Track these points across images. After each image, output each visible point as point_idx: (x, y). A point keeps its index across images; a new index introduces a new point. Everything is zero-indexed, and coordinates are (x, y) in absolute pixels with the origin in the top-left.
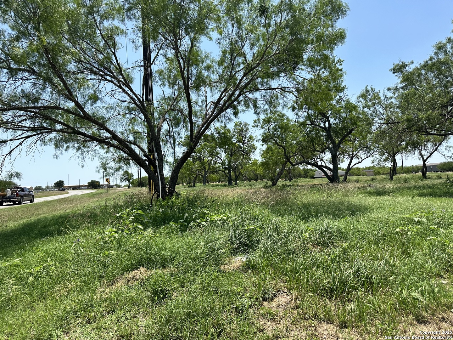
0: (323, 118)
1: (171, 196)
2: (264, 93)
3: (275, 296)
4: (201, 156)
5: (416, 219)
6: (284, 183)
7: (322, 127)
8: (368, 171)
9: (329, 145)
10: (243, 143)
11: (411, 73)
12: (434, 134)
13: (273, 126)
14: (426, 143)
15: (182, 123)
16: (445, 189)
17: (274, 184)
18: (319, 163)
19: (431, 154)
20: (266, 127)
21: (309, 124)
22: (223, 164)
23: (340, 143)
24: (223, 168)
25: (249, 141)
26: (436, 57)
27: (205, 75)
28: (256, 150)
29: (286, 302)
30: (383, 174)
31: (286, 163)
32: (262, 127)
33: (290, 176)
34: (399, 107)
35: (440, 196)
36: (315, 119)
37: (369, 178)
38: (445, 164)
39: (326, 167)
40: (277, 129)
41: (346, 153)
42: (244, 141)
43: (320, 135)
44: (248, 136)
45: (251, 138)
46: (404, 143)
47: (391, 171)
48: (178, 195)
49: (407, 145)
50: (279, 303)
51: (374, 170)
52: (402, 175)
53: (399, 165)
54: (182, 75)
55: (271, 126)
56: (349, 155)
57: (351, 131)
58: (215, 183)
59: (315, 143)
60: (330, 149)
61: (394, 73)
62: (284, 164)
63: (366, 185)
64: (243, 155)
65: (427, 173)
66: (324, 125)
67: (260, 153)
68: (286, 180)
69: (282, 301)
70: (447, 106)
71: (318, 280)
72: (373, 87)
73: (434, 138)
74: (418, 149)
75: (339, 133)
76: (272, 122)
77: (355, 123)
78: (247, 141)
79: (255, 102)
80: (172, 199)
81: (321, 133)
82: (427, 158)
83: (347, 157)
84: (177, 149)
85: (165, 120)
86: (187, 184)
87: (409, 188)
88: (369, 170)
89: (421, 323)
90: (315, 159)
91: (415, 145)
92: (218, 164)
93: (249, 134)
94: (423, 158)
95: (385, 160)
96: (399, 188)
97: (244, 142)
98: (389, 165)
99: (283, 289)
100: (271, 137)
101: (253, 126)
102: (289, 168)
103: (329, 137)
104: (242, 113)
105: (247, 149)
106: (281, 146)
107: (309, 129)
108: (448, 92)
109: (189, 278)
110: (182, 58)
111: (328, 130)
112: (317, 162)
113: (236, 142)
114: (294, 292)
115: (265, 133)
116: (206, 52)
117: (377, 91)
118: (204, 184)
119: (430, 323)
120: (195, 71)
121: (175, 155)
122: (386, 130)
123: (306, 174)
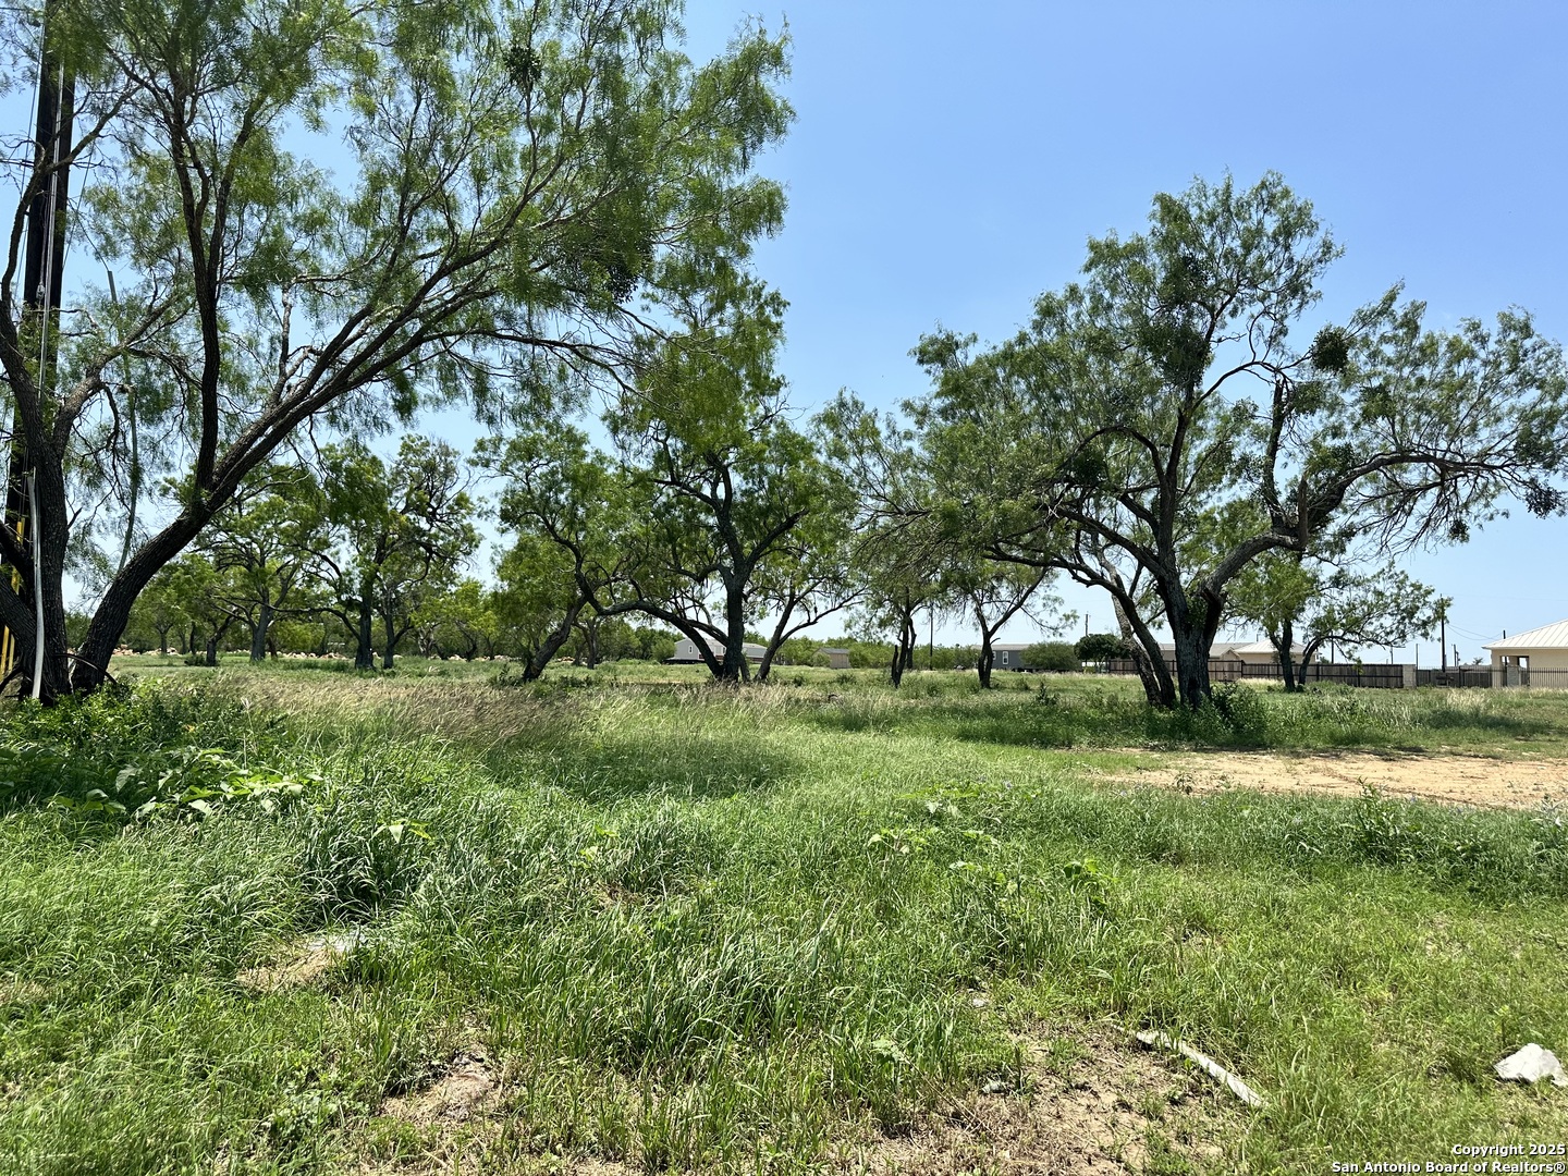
0: (712, 470)
1: (84, 694)
2: (514, 349)
3: (438, 1076)
4: (254, 545)
5: (932, 808)
6: (568, 674)
7: (704, 498)
8: (835, 651)
9: (722, 557)
10: (431, 519)
11: (966, 370)
12: (1016, 560)
13: (545, 469)
14: (995, 583)
15: (176, 410)
16: (1030, 724)
17: (531, 674)
18: (691, 614)
19: (1007, 616)
20: (519, 469)
21: (667, 483)
22: (341, 586)
23: (756, 556)
24: (340, 602)
25: (453, 512)
26: (1034, 336)
27: (296, 247)
28: (477, 546)
29: (474, 1095)
30: (875, 666)
31: (581, 603)
32: (504, 470)
33: (594, 650)
34: (929, 469)
35: (1016, 742)
36: (684, 468)
37: (833, 674)
38: (1042, 648)
39: (710, 630)
40: (556, 483)
41: (774, 590)
42: (435, 510)
43: (699, 521)
44: (451, 494)
45: (462, 501)
46: (939, 577)
47: (896, 657)
48: (120, 690)
49: (946, 583)
50: (446, 1098)
51: (852, 649)
52: (925, 673)
53: (922, 640)
54: (190, 227)
55: (538, 471)
56: (782, 598)
57: (791, 522)
58: (302, 657)
59: (681, 546)
60: (725, 572)
61: (921, 362)
62: (574, 607)
63: (819, 694)
64: (427, 560)
65: (993, 671)
66: (714, 491)
67: (493, 560)
68: (577, 663)
69: (458, 1093)
70: (1052, 482)
71: (597, 1010)
72: (859, 399)
73: (1018, 570)
74: (975, 598)
75: (757, 524)
76: (541, 458)
77: (802, 500)
78: (445, 510)
79: (481, 377)
80: (85, 707)
81: (702, 516)
82: (996, 628)
83: (774, 602)
84: (144, 507)
85: (98, 386)
86: (183, 652)
87: (938, 713)
88: (838, 651)
89: (892, 1136)
90: (679, 600)
91: (968, 585)
92: (324, 583)
93: (456, 488)
94: (984, 627)
95: (883, 624)
96: (912, 711)
97: (434, 513)
98: (892, 637)
99: (474, 1046)
100: (535, 508)
101: (473, 463)
102: (591, 624)
103: (725, 534)
104: (430, 408)
105: (440, 542)
106: (568, 544)
107: (663, 499)
108: (1059, 442)
109: (93, 1023)
110: (198, 166)
111: (723, 508)
112: (682, 611)
113: (403, 512)
114: (508, 1056)
115: (513, 492)
116: (309, 165)
117: (868, 409)
118: (253, 656)
119: (917, 1131)
120: (253, 224)
121: (130, 530)
122: (888, 530)
123: (646, 648)
